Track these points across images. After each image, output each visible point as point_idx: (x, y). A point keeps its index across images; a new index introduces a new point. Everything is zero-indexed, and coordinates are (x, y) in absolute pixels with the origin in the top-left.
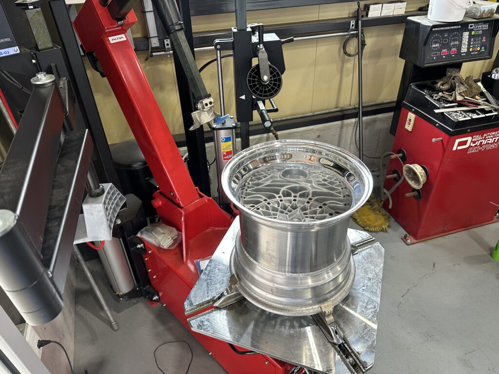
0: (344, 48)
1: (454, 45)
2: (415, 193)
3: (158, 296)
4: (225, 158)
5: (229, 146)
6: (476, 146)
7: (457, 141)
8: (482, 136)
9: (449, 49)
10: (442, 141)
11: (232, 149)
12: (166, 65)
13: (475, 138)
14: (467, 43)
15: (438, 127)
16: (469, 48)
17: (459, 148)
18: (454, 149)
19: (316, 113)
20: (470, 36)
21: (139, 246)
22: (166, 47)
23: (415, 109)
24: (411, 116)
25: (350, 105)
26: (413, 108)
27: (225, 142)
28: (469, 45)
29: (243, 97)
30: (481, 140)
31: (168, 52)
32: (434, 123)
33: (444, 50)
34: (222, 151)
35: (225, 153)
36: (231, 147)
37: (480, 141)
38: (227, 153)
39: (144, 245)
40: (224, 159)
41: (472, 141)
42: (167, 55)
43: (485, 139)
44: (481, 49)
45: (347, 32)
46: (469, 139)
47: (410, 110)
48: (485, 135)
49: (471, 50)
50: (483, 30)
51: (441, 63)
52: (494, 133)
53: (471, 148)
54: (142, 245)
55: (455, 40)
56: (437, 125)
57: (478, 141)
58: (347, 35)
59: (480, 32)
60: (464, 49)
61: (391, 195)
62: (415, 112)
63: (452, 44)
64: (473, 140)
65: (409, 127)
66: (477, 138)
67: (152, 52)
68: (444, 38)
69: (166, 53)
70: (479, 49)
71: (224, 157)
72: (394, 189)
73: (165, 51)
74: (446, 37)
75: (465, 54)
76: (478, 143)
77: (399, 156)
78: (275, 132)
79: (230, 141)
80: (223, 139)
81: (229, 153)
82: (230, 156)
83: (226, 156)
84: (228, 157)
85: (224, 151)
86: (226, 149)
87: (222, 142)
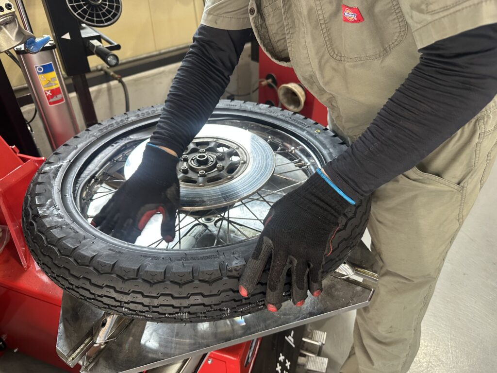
4: (51, 100)
5: (53, 79)
11: (58, 85)
19: (163, 51)
27: (43, 73)
35: (49, 93)
36: (57, 82)
38: (52, 91)
40: (51, 103)
71: (49, 99)
77: (270, 81)
78: (116, 76)
79: (52, 70)
80: (40, 69)
81: (55, 92)
82: (59, 97)
83: (52, 97)
84: (55, 99)
85: (47, 89)
86: (49, 84)
87: (39, 73)
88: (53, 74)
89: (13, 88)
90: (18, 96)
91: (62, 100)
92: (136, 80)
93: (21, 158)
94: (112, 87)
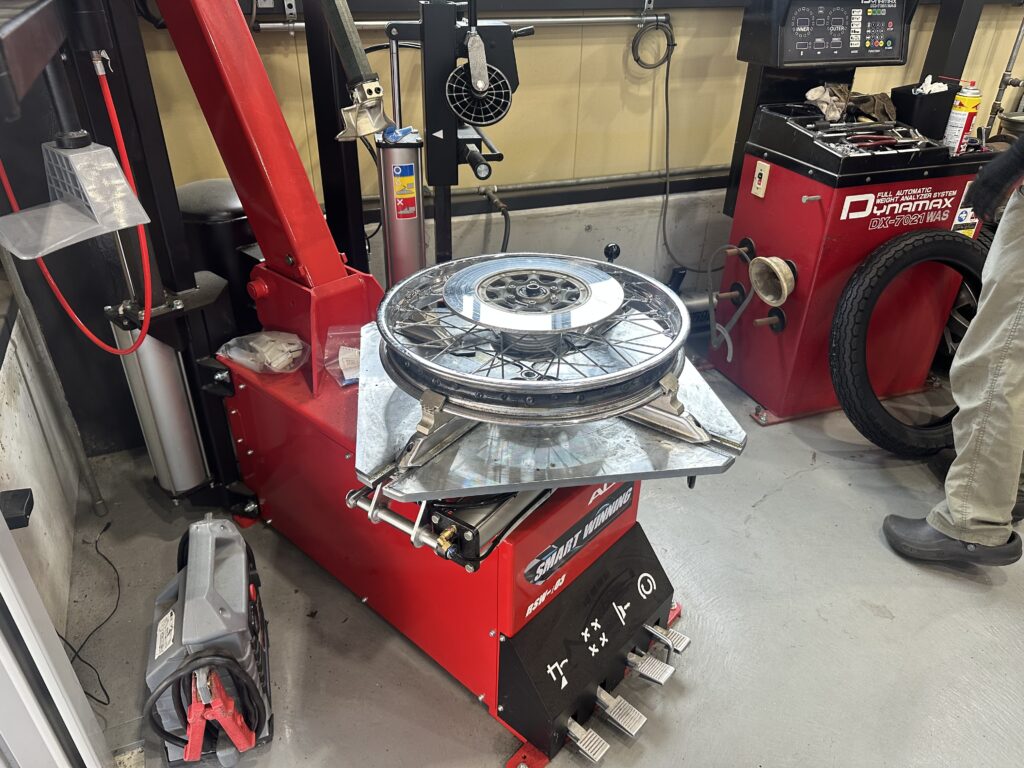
0: (635, 49)
1: (837, 32)
2: (775, 319)
3: (257, 503)
4: (401, 212)
5: (410, 185)
6: (883, 215)
7: (849, 200)
8: (894, 195)
9: (828, 38)
10: (820, 201)
11: (414, 195)
12: (286, 56)
13: (880, 197)
14: (860, 30)
15: (811, 176)
16: (863, 41)
17: (854, 216)
18: (843, 217)
19: (583, 180)
20: (866, 19)
21: (218, 376)
22: (288, 11)
23: (769, 152)
24: (764, 168)
25: (649, 171)
26: (766, 151)
27: (402, 175)
28: (864, 35)
29: (440, 134)
30: (892, 203)
31: (291, 25)
32: (803, 170)
33: (819, 40)
34: (396, 196)
35: (400, 202)
36: (414, 190)
37: (890, 206)
38: (405, 201)
39: (230, 374)
40: (399, 216)
41: (875, 204)
42: (289, 30)
43: (900, 203)
44: (885, 45)
45: (640, 16)
46: (870, 198)
47: (760, 155)
48: (899, 193)
49: (868, 44)
50: (887, 9)
51: (814, 64)
52: (914, 191)
53: (875, 220)
54: (225, 374)
55: (838, 23)
56: (811, 172)
57: (887, 204)
58: (640, 22)
59: (883, 13)
60: (855, 42)
61: (730, 334)
62: (770, 159)
63: (832, 29)
64: (878, 201)
65: (759, 189)
66: (885, 197)
67: (258, 22)
68: (818, 16)
69: (287, 25)
70: (881, 44)
71: (398, 210)
72: (735, 319)
73: (284, 22)
74: (821, 16)
75: (856, 52)
76: (886, 210)
77: (743, 250)
78: (501, 205)
79: (411, 174)
80: (397, 170)
81: (408, 203)
82: (412, 209)
83: (403, 208)
84: (406, 211)
85: (399, 197)
86: (402, 192)
87: (395, 175)
88: (412, 179)
89: (363, 197)
90: (366, 208)
91: (413, 215)
92: (529, 217)
93: (347, 269)
94: (494, 221)
